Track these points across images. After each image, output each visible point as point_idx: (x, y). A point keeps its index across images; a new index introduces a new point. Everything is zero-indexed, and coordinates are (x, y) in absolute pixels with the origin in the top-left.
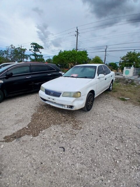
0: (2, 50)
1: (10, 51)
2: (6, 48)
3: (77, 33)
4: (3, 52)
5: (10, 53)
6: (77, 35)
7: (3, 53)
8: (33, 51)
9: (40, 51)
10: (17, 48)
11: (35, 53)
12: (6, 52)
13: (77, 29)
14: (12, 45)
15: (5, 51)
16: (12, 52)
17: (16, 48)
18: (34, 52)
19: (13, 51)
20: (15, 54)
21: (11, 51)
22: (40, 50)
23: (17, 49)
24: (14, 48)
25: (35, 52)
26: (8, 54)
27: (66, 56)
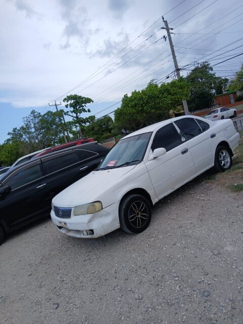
0: (16, 129)
1: (32, 126)
2: (23, 120)
3: (168, 29)
4: (19, 130)
5: (33, 130)
6: (169, 35)
7: (20, 134)
8: (71, 114)
9: (87, 110)
10: (44, 115)
11: (77, 117)
12: (25, 129)
13: (166, 22)
14: (33, 112)
15: (22, 128)
16: (37, 125)
17: (42, 114)
18: (75, 115)
19: (38, 123)
20: (42, 128)
21: (34, 124)
22: (87, 106)
23: (46, 116)
24: (38, 117)
25: (77, 114)
26: (29, 133)
27: (136, 105)
